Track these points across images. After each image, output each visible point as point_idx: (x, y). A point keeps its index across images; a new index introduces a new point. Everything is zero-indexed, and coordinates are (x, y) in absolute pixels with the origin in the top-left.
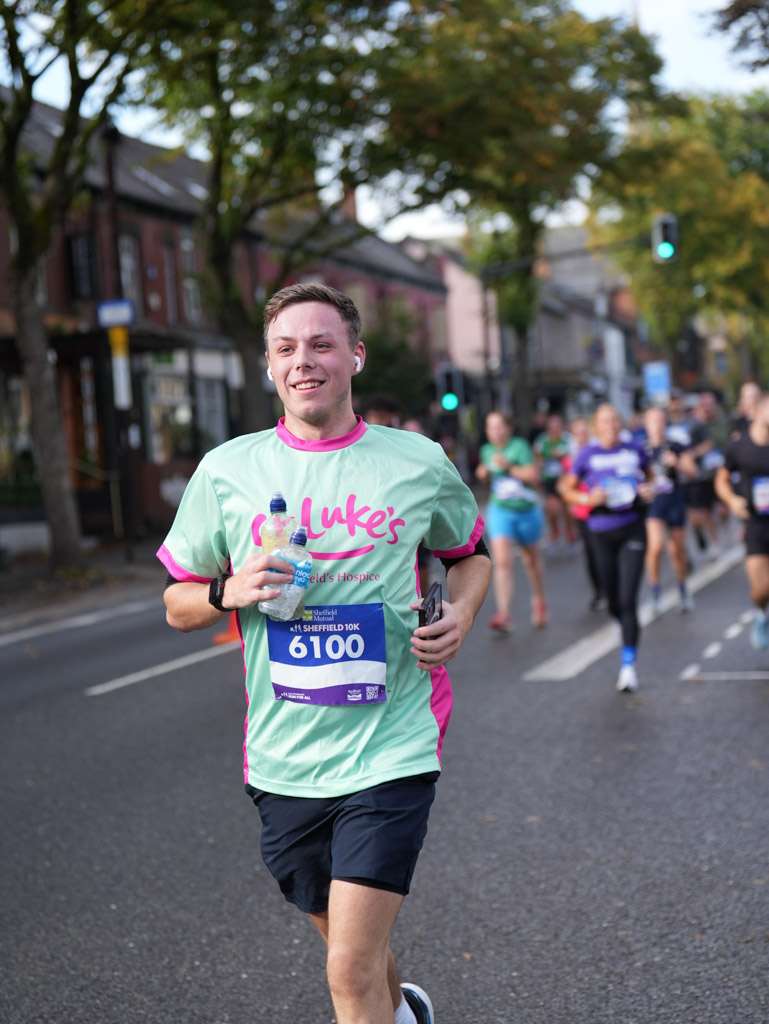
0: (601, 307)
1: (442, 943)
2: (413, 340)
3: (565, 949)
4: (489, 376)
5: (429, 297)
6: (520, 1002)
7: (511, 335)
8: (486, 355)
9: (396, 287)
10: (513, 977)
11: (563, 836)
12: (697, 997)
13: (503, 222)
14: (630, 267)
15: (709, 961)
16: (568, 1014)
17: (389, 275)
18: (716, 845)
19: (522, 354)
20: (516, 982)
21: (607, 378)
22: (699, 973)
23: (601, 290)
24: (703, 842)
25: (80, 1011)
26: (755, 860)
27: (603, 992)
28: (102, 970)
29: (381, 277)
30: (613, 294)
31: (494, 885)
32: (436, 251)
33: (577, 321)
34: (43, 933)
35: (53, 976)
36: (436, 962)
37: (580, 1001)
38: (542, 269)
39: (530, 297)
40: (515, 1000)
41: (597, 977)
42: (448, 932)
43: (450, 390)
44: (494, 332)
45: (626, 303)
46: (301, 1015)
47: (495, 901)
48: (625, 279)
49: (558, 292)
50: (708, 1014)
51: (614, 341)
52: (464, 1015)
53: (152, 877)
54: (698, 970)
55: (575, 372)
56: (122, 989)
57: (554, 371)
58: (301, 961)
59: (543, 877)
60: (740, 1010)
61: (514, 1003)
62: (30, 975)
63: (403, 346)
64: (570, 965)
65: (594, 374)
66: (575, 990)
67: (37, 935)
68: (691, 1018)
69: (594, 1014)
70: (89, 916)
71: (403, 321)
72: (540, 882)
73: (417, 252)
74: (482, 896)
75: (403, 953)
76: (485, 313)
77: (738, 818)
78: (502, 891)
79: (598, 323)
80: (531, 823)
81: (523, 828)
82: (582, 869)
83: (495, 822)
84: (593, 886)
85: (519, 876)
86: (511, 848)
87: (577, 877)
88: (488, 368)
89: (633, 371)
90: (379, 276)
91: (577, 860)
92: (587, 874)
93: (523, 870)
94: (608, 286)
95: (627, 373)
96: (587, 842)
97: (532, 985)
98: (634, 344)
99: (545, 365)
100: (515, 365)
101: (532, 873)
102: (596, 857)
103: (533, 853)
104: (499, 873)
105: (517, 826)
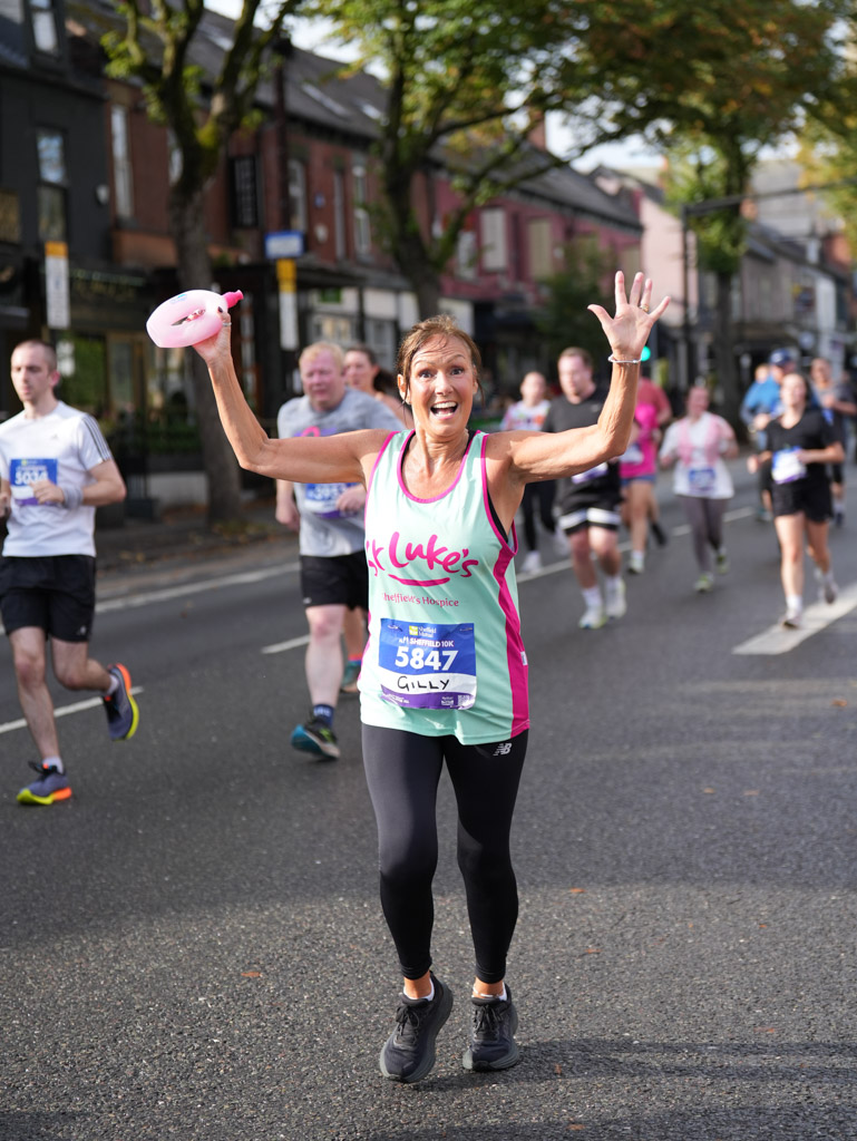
0: (813, 254)
1: (664, 909)
3: (793, 919)
4: (687, 327)
5: (622, 236)
6: (749, 966)
7: (711, 280)
8: (685, 303)
9: (587, 223)
10: (740, 944)
11: (785, 811)
13: (708, 154)
14: (846, 209)
16: (799, 980)
17: (580, 210)
19: (723, 303)
20: (744, 948)
21: (816, 333)
23: (812, 234)
25: (297, 959)
27: (835, 961)
28: (313, 922)
29: (570, 214)
30: (828, 239)
31: (714, 856)
32: (631, 184)
33: (785, 266)
34: (248, 885)
35: (263, 925)
36: (659, 926)
37: (811, 969)
38: (748, 210)
39: (735, 242)
40: (744, 965)
41: (828, 946)
42: (669, 899)
44: (693, 276)
45: (842, 252)
46: (524, 971)
47: (717, 871)
48: (840, 224)
49: (765, 235)
51: (825, 290)
52: (692, 977)
53: (355, 835)
55: (781, 324)
56: (337, 940)
57: (758, 324)
59: (767, 850)
61: (743, 968)
62: (240, 924)
64: (799, 934)
65: (802, 329)
66: (806, 958)
67: (244, 887)
69: (827, 981)
70: (293, 870)
71: (594, 262)
72: (763, 855)
73: (610, 186)
74: (703, 866)
75: (623, 917)
76: (685, 257)
78: (724, 861)
79: (810, 272)
80: (750, 797)
81: (741, 801)
82: (807, 844)
83: (712, 794)
84: (819, 861)
85: (741, 848)
86: (730, 821)
87: (801, 851)
88: (686, 316)
89: (844, 327)
90: (567, 212)
91: (801, 834)
92: (812, 849)
93: (744, 842)
94: (821, 230)
95: (837, 329)
96: (810, 818)
97: (760, 952)
98: (847, 295)
99: (748, 316)
100: (714, 316)
101: (754, 846)
102: (821, 832)
103: (753, 826)
104: (719, 844)
105: (735, 799)
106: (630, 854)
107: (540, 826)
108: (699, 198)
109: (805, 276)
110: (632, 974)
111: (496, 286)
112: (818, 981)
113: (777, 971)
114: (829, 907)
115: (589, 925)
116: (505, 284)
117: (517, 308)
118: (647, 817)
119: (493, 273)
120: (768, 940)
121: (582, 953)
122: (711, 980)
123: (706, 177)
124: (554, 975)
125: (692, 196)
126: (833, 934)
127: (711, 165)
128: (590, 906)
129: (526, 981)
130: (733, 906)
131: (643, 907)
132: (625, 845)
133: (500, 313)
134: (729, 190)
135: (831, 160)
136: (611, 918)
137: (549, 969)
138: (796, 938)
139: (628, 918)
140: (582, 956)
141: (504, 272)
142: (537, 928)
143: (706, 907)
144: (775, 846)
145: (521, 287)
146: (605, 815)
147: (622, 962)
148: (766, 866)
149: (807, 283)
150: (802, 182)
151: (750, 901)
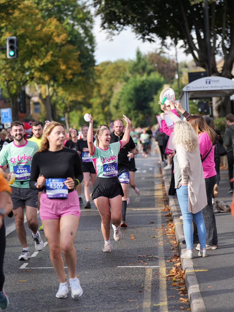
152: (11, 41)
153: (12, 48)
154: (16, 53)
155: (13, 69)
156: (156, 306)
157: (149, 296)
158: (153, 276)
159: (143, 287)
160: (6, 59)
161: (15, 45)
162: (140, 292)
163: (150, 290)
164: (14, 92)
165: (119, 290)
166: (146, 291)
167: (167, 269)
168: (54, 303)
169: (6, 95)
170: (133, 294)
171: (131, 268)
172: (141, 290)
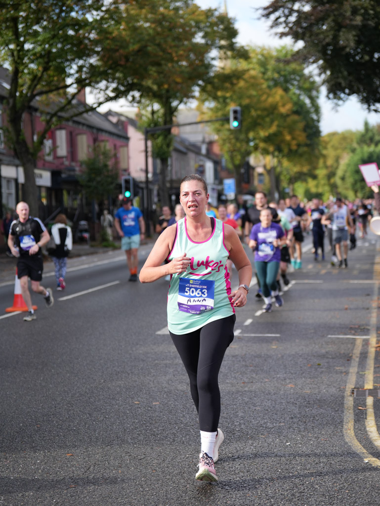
0: (204, 151)
1: (109, 463)
2: (110, 163)
3: (168, 467)
4: (147, 181)
5: (119, 142)
6: (144, 492)
7: (158, 162)
8: (147, 171)
9: (104, 136)
10: (142, 481)
11: (170, 412)
12: (228, 492)
13: (157, 106)
14: (218, 131)
15: (235, 474)
16: (167, 499)
17: (100, 130)
18: (243, 417)
19: (163, 172)
22: (231, 479)
23: (203, 142)
24: (237, 416)
26: (261, 426)
27: (184, 489)
29: (96, 131)
30: (210, 144)
31: (135, 435)
32: (123, 119)
33: (191, 156)
36: (105, 473)
38: (175, 131)
39: (168, 145)
40: (142, 491)
42: (112, 458)
43: (128, 189)
44: (150, 160)
45: (216, 149)
46: (38, 498)
47: (136, 443)
48: (215, 137)
49: (183, 142)
50: (233, 500)
51: (209, 166)
54: (230, 478)
58: (40, 471)
59: (160, 432)
60: (248, 498)
61: (142, 493)
63: (106, 166)
66: (171, 488)
68: (225, 502)
69: (179, 499)
71: (105, 154)
72: (158, 434)
73: (114, 120)
74: (130, 441)
76: (146, 151)
77: (255, 405)
78: (140, 438)
79: (202, 158)
80: (155, 405)
81: (151, 408)
82: (179, 428)
83: (138, 404)
84: (183, 437)
85: (148, 431)
86: (145, 417)
87: (176, 432)
88: (147, 177)
89: (217, 182)
90: (95, 131)
91: (176, 423)
92: (181, 431)
93: (150, 428)
94: (207, 140)
95: (214, 184)
96: (182, 415)
97: (151, 485)
98: (219, 168)
99: (174, 177)
100: (160, 177)
101: (154, 430)
102: (185, 422)
103: (155, 420)
104: (138, 430)
105: (149, 407)
106: (97, 435)
107: (57, 422)
108: (152, 125)
109: (201, 160)
110: (89, 498)
111: (62, 164)
112: (175, 499)
113: (157, 495)
114: (185, 460)
115: (73, 472)
116: (67, 163)
117: (72, 173)
118: (107, 416)
119: (62, 158)
120: (155, 478)
121: (68, 487)
122: (126, 500)
123: (155, 116)
124: (53, 499)
125: (149, 125)
126: (185, 475)
127: (158, 111)
128: (75, 463)
129: (39, 503)
130: (141, 461)
131: (99, 463)
132: (95, 431)
133: (63, 176)
134: (165, 123)
135: (211, 109)
136: (84, 469)
137: (51, 496)
138: (168, 477)
139: (91, 469)
140: (67, 489)
141: (66, 157)
142: (48, 475)
143: (128, 462)
144: (164, 430)
145: (73, 164)
146: (88, 415)
147: (86, 491)
148: (158, 441)
149: (201, 163)
150: (198, 119)
151: (149, 458)
152: (235, 112)
153: (236, 119)
154: (240, 124)
155: (237, 139)
156: (362, 374)
157: (357, 364)
158: (363, 346)
159: (352, 356)
160: (230, 130)
161: (239, 116)
162: (348, 360)
163: (357, 360)
164: (237, 162)
165: (327, 358)
166: (354, 360)
167: (377, 340)
168: (262, 368)
169: (230, 166)
170: (341, 362)
171: (342, 338)
172: (349, 359)
